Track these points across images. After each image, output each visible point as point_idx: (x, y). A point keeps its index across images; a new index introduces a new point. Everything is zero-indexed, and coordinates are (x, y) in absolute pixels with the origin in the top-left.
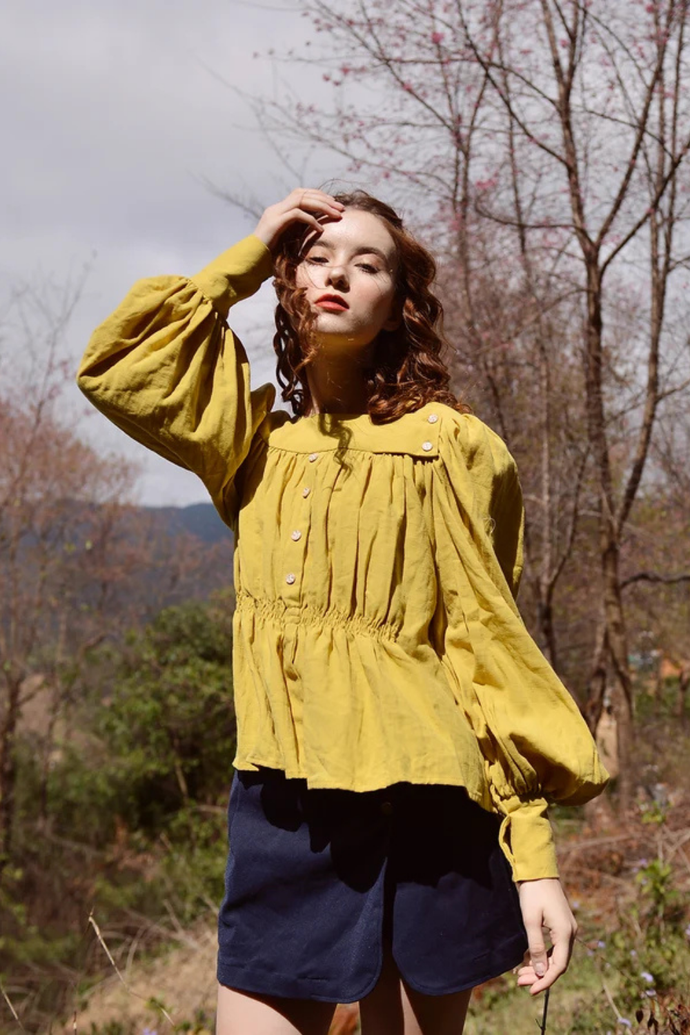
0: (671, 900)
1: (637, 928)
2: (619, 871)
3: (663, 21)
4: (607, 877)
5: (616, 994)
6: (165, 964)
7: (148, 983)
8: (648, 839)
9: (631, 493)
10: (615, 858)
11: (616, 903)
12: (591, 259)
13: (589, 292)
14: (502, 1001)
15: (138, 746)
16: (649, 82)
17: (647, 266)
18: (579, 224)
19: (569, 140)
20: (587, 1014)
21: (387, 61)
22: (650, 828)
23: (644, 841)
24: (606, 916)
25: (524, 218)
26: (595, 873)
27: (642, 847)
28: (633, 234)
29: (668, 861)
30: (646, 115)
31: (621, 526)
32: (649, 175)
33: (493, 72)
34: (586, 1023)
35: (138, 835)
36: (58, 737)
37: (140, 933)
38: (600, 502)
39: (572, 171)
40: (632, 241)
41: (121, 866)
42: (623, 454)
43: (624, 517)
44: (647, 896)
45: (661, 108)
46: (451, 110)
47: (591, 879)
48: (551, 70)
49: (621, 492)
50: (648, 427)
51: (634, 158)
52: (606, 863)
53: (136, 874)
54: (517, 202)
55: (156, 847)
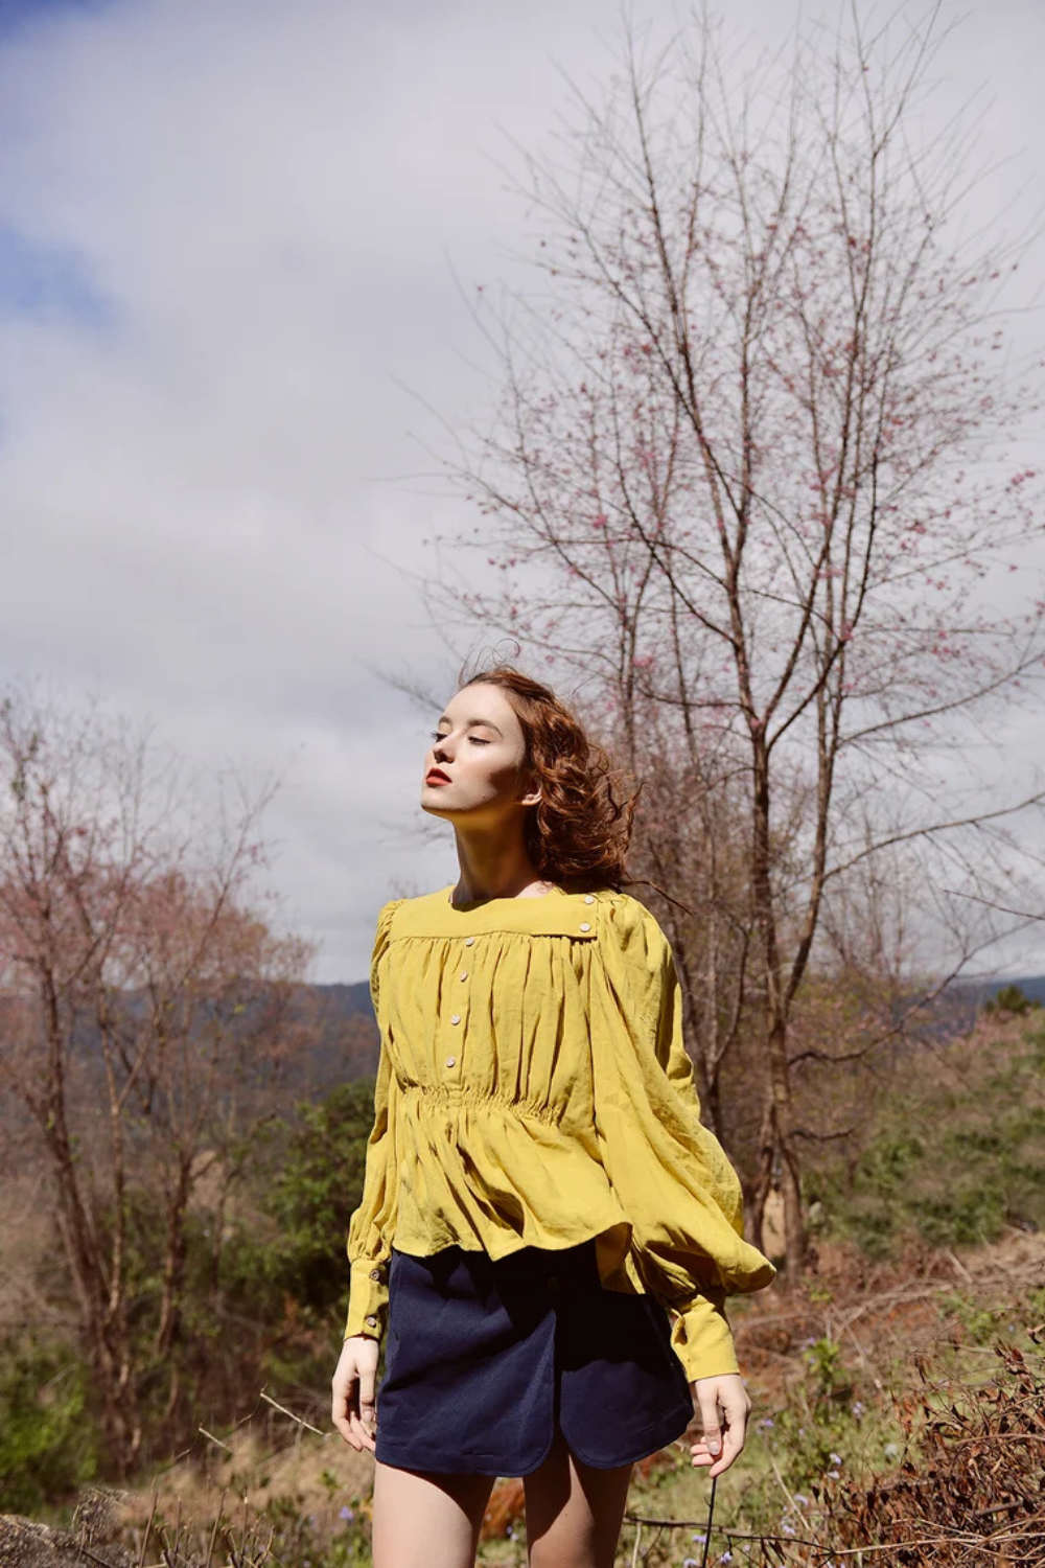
0: (839, 1379)
1: (805, 1407)
2: (788, 1349)
3: (830, 499)
4: (775, 1356)
5: (785, 1473)
7: (319, 1458)
8: (816, 1317)
9: (799, 970)
10: (783, 1336)
11: (784, 1381)
12: (757, 737)
13: (755, 770)
14: (670, 1479)
15: (305, 1224)
16: (816, 559)
17: (815, 744)
18: (746, 703)
19: (737, 618)
20: (755, 1492)
21: (556, 542)
22: (818, 1306)
23: (811, 1320)
24: (774, 1394)
25: (688, 696)
26: (763, 1352)
27: (810, 1325)
28: (798, 712)
29: (837, 1339)
30: (813, 593)
31: (787, 1003)
32: (817, 652)
33: (659, 551)
34: (754, 1502)
35: (307, 1310)
36: (229, 1214)
37: (309, 1408)
38: (766, 979)
39: (739, 649)
40: (799, 719)
41: (290, 1342)
42: (786, 933)
43: (790, 996)
44: (815, 1375)
45: (829, 587)
46: (618, 589)
47: (760, 1357)
48: (720, 549)
49: (788, 969)
50: (815, 905)
51: (801, 637)
52: (774, 1342)
53: (305, 1350)
54: (682, 683)
55: (324, 1323)
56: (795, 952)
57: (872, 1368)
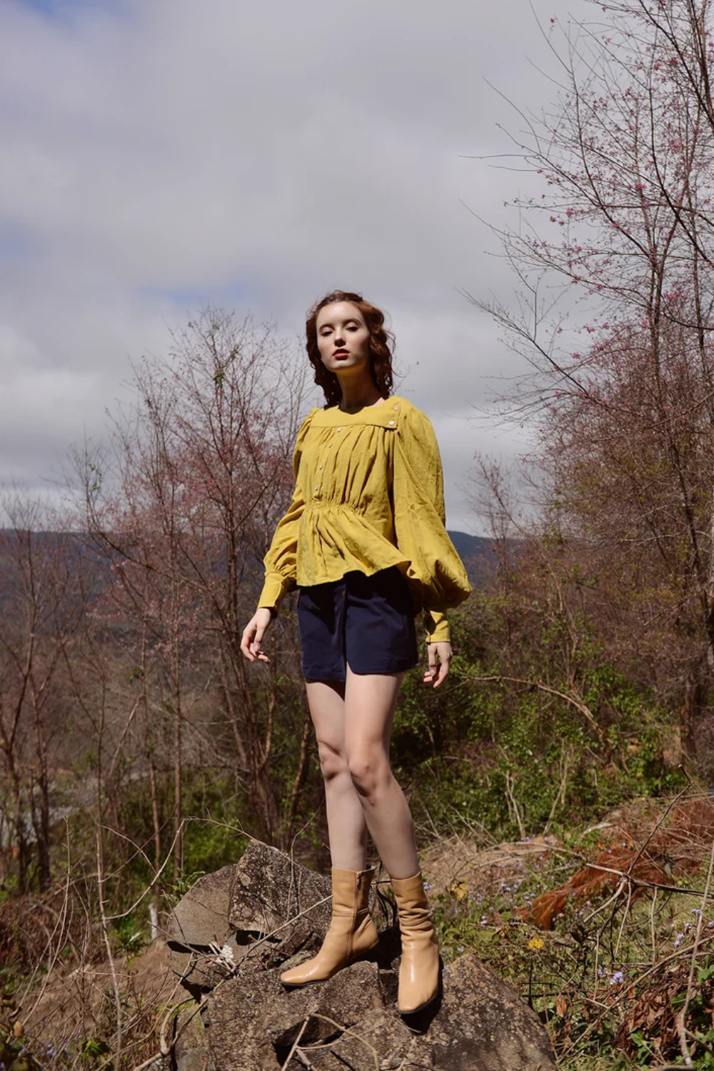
21: (602, 206)
25: (703, 322)
33: (683, 214)
46: (649, 242)
54: (699, 310)
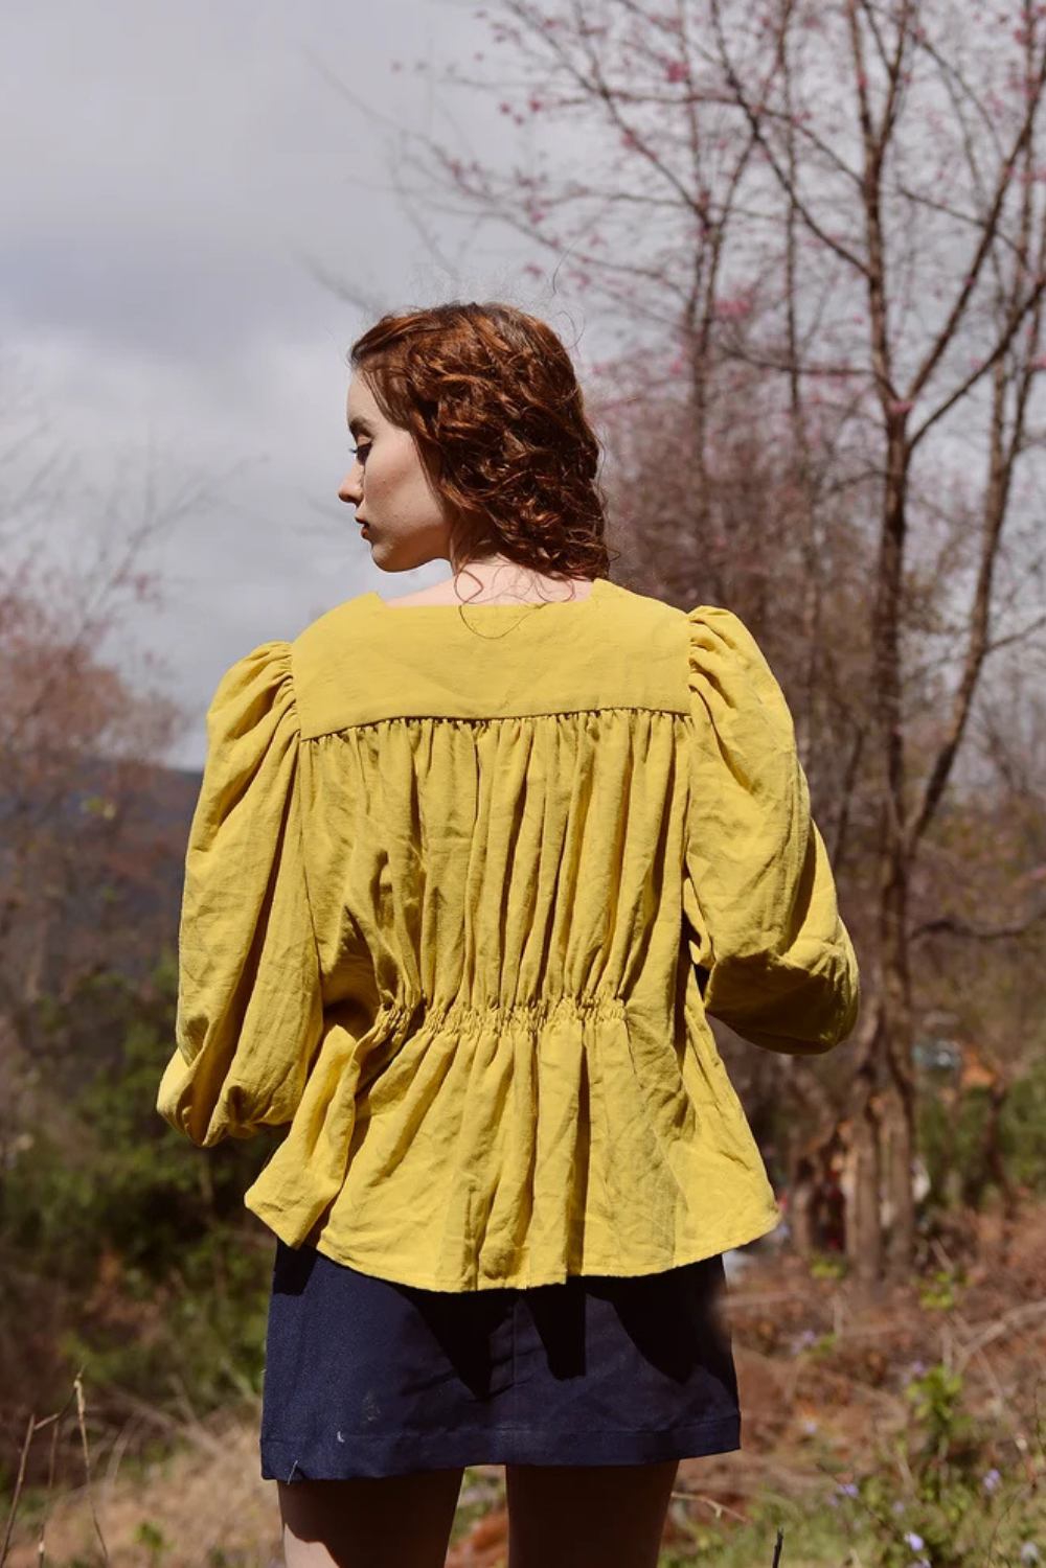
0: (960, 1430)
1: (905, 1472)
2: (880, 1380)
6: (164, 1475)
7: (139, 1500)
8: (929, 1333)
10: (874, 1359)
12: (895, 425)
13: (888, 477)
16: (1008, 151)
17: (985, 442)
18: (882, 373)
19: (875, 237)
22: (933, 1317)
23: (922, 1336)
24: (856, 1449)
26: (841, 1381)
27: (918, 1345)
28: (963, 392)
29: (961, 1368)
32: (1000, 299)
39: (876, 285)
42: (920, 735)
44: (921, 1424)
47: (837, 1389)
48: (856, 127)
49: (919, 787)
50: (966, 693)
51: (976, 272)
52: (860, 1366)
53: (127, 1333)
56: (930, 764)
57: (1011, 1419)
